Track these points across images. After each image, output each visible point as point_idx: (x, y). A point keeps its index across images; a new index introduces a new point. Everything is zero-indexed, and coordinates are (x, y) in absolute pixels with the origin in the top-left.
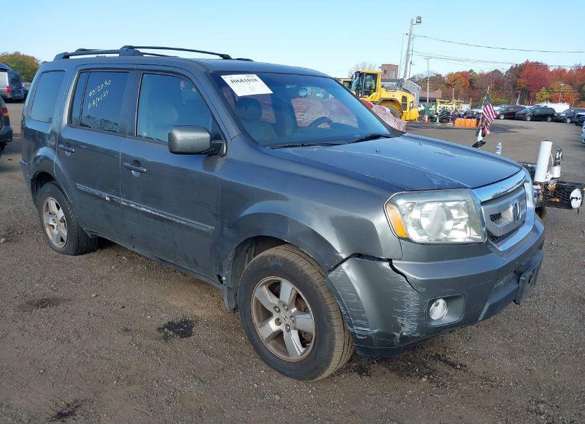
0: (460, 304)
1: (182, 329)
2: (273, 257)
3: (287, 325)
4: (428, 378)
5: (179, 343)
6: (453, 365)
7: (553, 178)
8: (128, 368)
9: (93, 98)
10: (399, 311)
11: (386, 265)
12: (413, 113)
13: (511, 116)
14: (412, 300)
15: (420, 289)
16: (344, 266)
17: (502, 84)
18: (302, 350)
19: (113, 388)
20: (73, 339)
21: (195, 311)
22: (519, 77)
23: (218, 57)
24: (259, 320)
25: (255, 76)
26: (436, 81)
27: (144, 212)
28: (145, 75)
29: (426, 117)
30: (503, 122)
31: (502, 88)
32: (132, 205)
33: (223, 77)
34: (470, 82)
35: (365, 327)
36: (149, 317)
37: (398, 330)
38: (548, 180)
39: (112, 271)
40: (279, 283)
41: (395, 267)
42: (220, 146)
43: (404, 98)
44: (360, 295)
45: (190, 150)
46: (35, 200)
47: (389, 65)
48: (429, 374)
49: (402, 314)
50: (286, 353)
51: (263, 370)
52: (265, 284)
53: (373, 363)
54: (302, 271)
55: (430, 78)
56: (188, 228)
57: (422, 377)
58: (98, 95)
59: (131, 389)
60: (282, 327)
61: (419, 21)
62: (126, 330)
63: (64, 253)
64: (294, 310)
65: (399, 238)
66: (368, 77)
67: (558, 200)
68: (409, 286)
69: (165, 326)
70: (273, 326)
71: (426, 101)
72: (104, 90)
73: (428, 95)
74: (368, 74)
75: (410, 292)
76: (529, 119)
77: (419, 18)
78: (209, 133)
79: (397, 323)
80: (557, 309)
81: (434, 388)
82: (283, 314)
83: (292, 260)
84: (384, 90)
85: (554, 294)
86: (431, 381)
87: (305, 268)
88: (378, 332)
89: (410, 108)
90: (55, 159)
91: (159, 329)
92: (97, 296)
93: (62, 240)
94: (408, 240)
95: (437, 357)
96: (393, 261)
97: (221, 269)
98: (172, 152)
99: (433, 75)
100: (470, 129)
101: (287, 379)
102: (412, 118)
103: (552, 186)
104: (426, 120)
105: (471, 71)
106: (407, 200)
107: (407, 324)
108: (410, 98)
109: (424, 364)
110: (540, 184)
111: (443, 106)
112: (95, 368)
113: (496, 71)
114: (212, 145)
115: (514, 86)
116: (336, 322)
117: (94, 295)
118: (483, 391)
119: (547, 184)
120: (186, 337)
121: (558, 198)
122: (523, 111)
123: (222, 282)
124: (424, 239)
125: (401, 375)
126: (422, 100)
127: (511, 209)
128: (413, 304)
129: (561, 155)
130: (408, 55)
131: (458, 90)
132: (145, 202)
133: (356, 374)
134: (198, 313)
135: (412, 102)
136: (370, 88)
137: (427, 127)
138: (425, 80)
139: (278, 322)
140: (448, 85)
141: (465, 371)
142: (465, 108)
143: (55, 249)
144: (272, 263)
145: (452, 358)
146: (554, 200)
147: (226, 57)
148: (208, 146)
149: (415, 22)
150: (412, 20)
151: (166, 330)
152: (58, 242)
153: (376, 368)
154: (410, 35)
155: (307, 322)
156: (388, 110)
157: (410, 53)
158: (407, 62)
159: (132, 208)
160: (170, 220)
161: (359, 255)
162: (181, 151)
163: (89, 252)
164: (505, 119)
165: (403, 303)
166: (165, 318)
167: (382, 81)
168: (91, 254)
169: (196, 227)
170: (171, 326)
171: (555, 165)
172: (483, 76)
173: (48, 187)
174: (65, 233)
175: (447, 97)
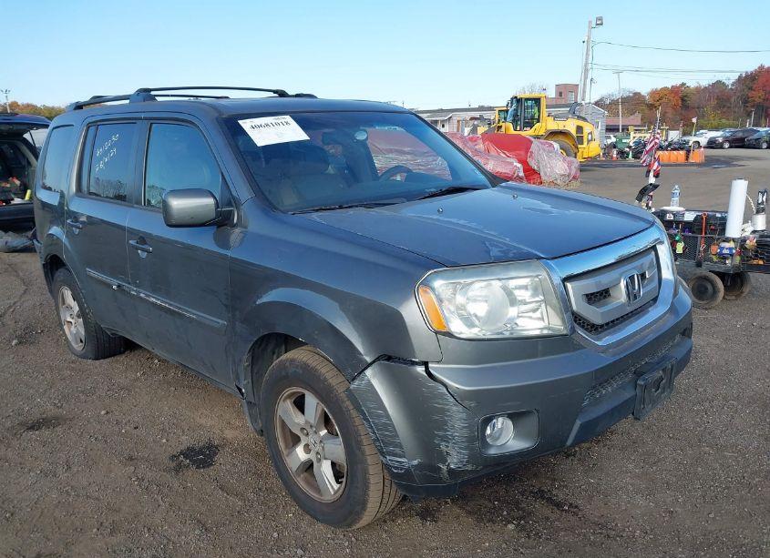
0: (532, 423)
1: (202, 456)
2: (292, 361)
3: (318, 453)
4: (517, 526)
5: (193, 476)
6: (559, 505)
7: (754, 232)
8: (118, 511)
9: (101, 158)
10: (441, 433)
11: (421, 369)
12: (592, 149)
13: (738, 143)
14: (458, 420)
15: (466, 403)
16: (369, 372)
17: (728, 99)
18: (336, 486)
19: (92, 538)
20: (60, 471)
21: (226, 432)
22: (751, 89)
23: (272, 94)
24: (287, 447)
25: (288, 118)
26: (633, 102)
27: (154, 304)
28: (154, 125)
29: (615, 152)
30: (728, 152)
31: (729, 105)
32: (142, 295)
33: (240, 122)
34: (683, 100)
35: (400, 457)
36: (164, 441)
37: (444, 461)
38: (747, 234)
39: (137, 379)
40: (303, 396)
41: (432, 371)
42: (230, 214)
43: (579, 129)
44: (390, 413)
45: (191, 222)
46: (51, 291)
47: (565, 85)
48: (522, 518)
49: (445, 439)
50: (318, 490)
51: (291, 514)
52: (289, 396)
53: (446, 503)
54: (325, 380)
55: (622, 98)
56: (199, 324)
57: (509, 522)
58: (106, 153)
59: (114, 540)
60: (312, 456)
61: (600, 22)
62: (131, 459)
63: (84, 357)
64: (324, 432)
65: (436, 333)
66: (530, 103)
67: (761, 262)
68: (452, 400)
69: (181, 453)
70: (300, 454)
71: (618, 130)
72: (111, 148)
73: (620, 122)
74: (527, 99)
75: (454, 408)
76: (765, 146)
77: (600, 19)
78: (215, 198)
79: (441, 452)
80: (737, 421)
81: (523, 540)
82: (311, 439)
83: (314, 364)
84: (551, 119)
85: (737, 399)
86: (521, 529)
87: (328, 376)
88: (420, 464)
89: (589, 141)
90: (64, 238)
91: (173, 457)
92: (107, 413)
93: (81, 341)
94: (450, 335)
95: (540, 494)
96: (430, 365)
97: (238, 378)
98: (168, 225)
99: (628, 94)
100: (676, 165)
101: (320, 526)
102: (592, 154)
103: (751, 243)
104: (615, 156)
105: (683, 84)
106: (447, 279)
107: (453, 453)
108: (587, 128)
109: (517, 503)
110: (734, 240)
111: (638, 135)
112: (76, 510)
113: (719, 82)
114: (219, 214)
115: (745, 102)
116: (369, 450)
117: (103, 412)
118: (592, 544)
119: (744, 240)
120: (203, 467)
121: (761, 258)
122: (756, 136)
123: (242, 394)
124: (473, 333)
125: (479, 520)
126: (611, 129)
127: (623, 284)
128: (458, 424)
129: (765, 197)
130: (586, 71)
131: (666, 112)
132: (155, 290)
133: (417, 520)
134: (229, 434)
135: (591, 133)
136: (533, 118)
137: (616, 166)
138: (614, 103)
139: (307, 449)
140: (652, 107)
141: (575, 514)
142: (674, 135)
143: (73, 352)
144: (291, 370)
145: (560, 496)
146: (755, 262)
147: (282, 94)
148: (213, 215)
149: (594, 26)
150: (590, 22)
151: (182, 458)
152: (77, 343)
153: (450, 510)
154: (589, 44)
155: (337, 449)
156: (556, 146)
157: (590, 66)
158: (586, 78)
159: (141, 298)
160: (179, 314)
161: (389, 358)
162: (179, 222)
163: (114, 355)
164: (731, 147)
165: (445, 423)
166: (186, 441)
167: (548, 107)
168: (118, 358)
169: (207, 322)
170: (189, 453)
171: (758, 212)
172: (699, 90)
173: (60, 274)
174: (82, 331)
175: (648, 122)
